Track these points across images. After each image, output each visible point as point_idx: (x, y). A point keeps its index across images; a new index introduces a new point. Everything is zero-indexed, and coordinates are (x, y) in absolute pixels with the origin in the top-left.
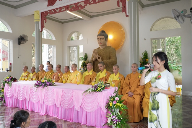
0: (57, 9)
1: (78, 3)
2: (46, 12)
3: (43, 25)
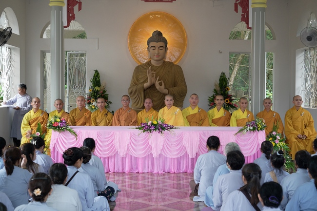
3: (71, 15)
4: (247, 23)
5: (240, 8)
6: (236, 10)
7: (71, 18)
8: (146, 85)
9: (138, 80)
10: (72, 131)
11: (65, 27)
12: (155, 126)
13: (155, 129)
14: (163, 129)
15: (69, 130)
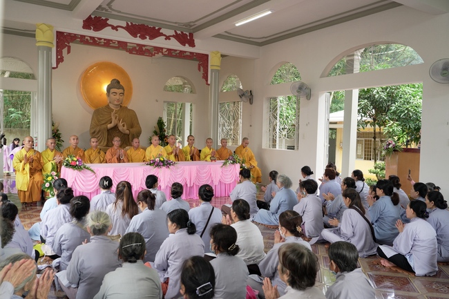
0: (100, 39)
1: (144, 46)
2: (75, 35)
3: (59, 57)
4: (207, 81)
5: (202, 68)
6: (199, 70)
7: (60, 60)
8: (110, 126)
9: (99, 121)
10: (90, 170)
11: (54, 68)
12: (163, 162)
13: (164, 165)
14: (170, 165)
15: (87, 168)
